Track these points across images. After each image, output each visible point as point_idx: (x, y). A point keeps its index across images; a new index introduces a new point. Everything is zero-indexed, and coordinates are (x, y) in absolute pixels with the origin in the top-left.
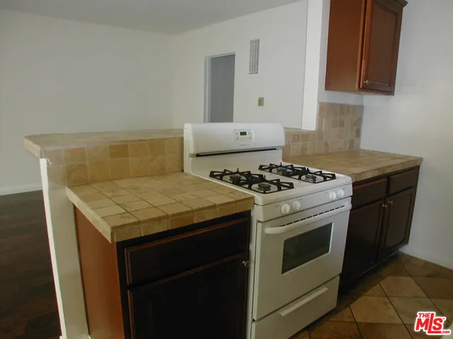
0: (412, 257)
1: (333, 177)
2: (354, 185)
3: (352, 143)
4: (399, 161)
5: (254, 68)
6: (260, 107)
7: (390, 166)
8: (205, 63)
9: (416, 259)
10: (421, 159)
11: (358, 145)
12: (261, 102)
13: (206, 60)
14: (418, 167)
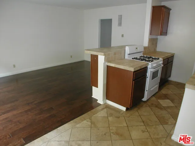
0: (172, 81)
1: (159, 59)
2: (163, 60)
3: (155, 49)
4: (170, 54)
5: (120, 24)
6: (122, 38)
7: (168, 56)
8: (99, 21)
9: (173, 81)
10: (174, 54)
11: (156, 50)
12: (123, 36)
13: (99, 20)
14: (174, 56)
